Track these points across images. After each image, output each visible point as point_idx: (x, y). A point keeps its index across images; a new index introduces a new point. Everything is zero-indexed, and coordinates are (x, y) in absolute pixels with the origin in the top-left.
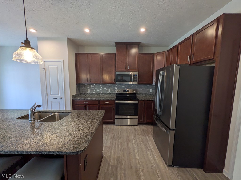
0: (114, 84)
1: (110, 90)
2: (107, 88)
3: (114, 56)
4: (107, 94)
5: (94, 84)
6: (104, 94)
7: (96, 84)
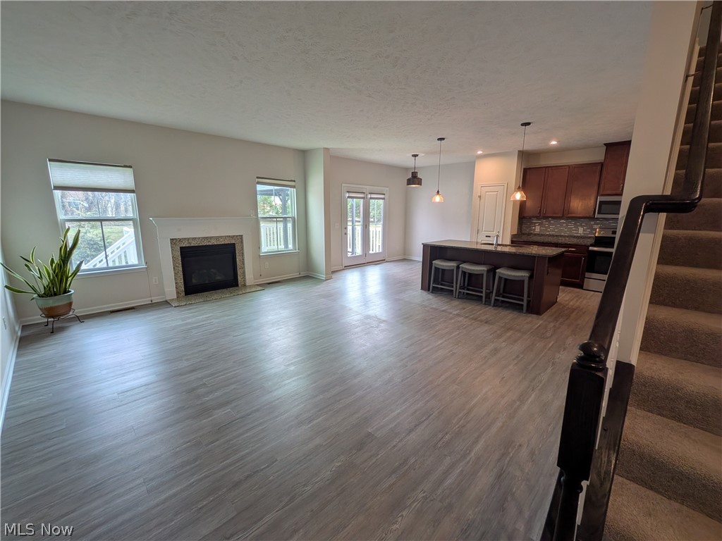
0: (592, 218)
1: (581, 231)
2: (577, 227)
3: (599, 168)
4: (574, 237)
5: (550, 217)
6: (568, 236)
7: (553, 218)
